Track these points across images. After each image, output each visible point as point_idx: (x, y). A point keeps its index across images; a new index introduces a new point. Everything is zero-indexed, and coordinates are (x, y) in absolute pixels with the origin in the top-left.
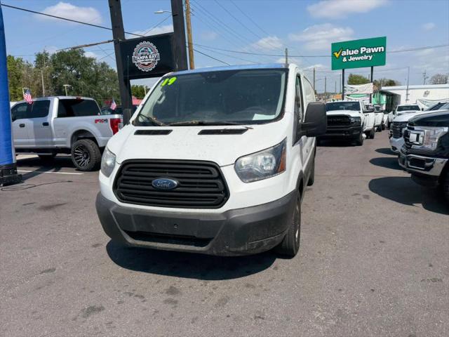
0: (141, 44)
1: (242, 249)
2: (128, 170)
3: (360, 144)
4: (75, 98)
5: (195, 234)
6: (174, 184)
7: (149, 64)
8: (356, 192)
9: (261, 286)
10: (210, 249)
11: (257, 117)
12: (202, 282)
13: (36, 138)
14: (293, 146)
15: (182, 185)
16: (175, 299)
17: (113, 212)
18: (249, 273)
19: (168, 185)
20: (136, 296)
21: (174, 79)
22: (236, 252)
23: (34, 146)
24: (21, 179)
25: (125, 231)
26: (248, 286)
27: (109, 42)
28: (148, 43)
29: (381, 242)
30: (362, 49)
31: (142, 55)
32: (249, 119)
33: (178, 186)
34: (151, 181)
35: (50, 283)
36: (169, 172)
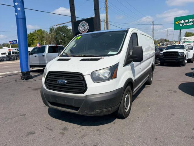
0: (82, 22)
1: (93, 113)
2: (50, 76)
3: (184, 65)
4: (55, 45)
5: (73, 105)
6: (65, 82)
7: (85, 31)
8: (171, 89)
9: (103, 131)
10: (79, 112)
11: (110, 53)
12: (79, 126)
13: (39, 61)
14: (124, 66)
15: (69, 83)
16: (64, 132)
17: (45, 94)
18: (101, 124)
19: (63, 83)
20: (50, 129)
21: (80, 36)
22: (90, 114)
23: (39, 64)
24: (31, 77)
25: (48, 101)
26: (98, 130)
27: (70, 22)
28: (85, 22)
29: (172, 115)
30: (190, 19)
31: (82, 27)
32: (106, 54)
33: (67, 83)
34: (57, 81)
35: (21, 120)
36: (65, 77)
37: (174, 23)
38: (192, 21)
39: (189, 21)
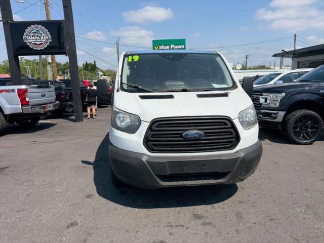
0: (32, 26)
6: (201, 134)
7: (41, 44)
11: (215, 86)
15: (206, 135)
17: (146, 161)
19: (197, 136)
21: (137, 56)
25: (157, 175)
30: (171, 45)
31: (33, 36)
33: (204, 136)
34: (181, 134)
37: (152, 47)
38: (173, 48)
39: (170, 47)
